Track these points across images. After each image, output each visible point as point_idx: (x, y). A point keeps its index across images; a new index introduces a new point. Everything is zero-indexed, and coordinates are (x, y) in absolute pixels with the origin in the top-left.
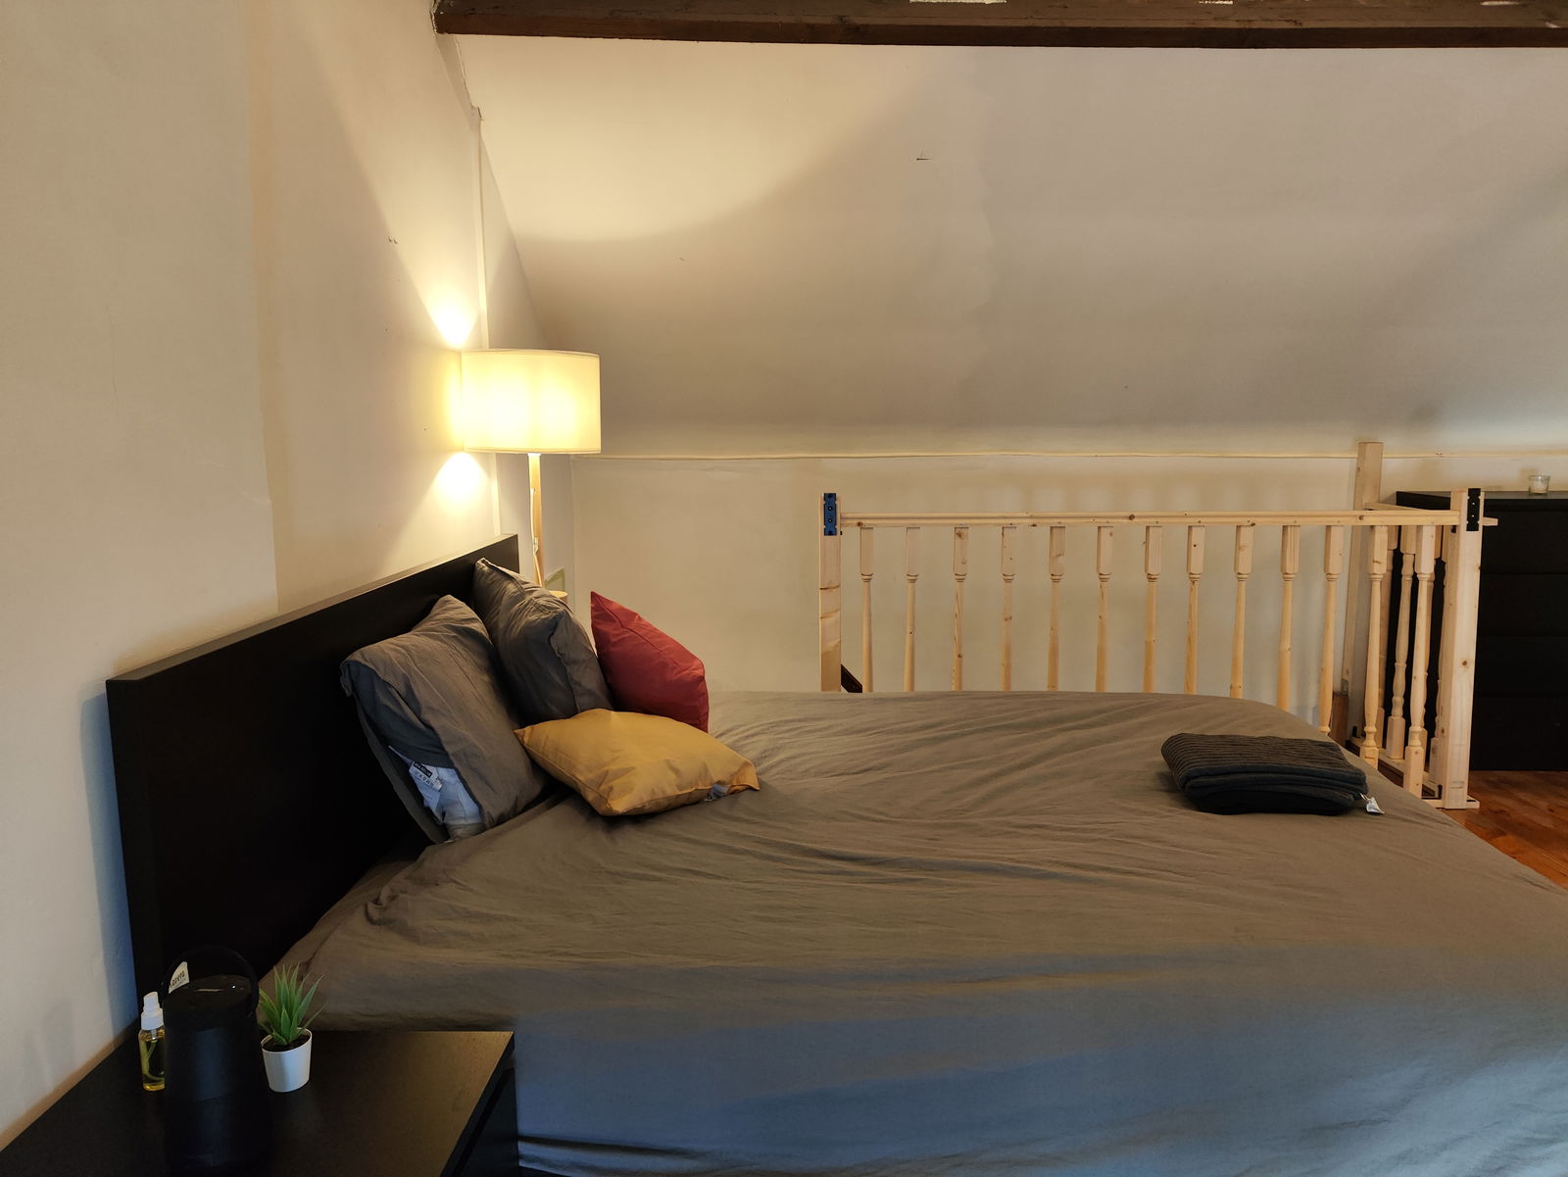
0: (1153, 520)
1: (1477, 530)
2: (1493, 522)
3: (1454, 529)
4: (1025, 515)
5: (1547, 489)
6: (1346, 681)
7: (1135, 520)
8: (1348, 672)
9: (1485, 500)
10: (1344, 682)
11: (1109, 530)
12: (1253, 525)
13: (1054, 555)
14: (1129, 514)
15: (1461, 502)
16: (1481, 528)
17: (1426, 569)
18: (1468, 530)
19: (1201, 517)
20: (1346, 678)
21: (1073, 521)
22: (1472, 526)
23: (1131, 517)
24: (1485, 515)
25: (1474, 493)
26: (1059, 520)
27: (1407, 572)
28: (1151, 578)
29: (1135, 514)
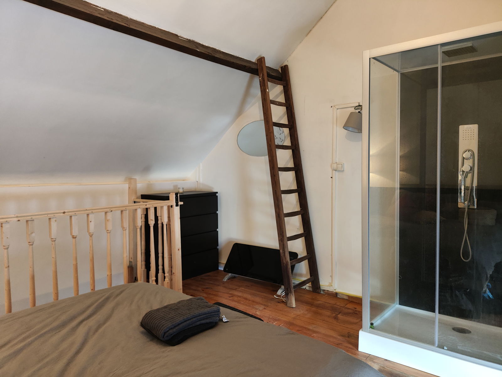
0: (74, 213)
1: (178, 206)
2: (182, 203)
3: (172, 206)
4: (13, 216)
5: (183, 191)
6: (132, 262)
7: (66, 214)
8: (131, 258)
9: (180, 196)
10: (130, 262)
11: (55, 219)
12: (112, 211)
13: (30, 233)
14: (63, 211)
15: (173, 197)
16: (179, 205)
17: (165, 221)
18: (176, 206)
19: (93, 210)
20: (131, 260)
21: (37, 217)
22: (177, 205)
23: (64, 213)
24: (180, 201)
25: (176, 194)
26: (31, 217)
27: (159, 222)
28: (74, 237)
29: (66, 211)
